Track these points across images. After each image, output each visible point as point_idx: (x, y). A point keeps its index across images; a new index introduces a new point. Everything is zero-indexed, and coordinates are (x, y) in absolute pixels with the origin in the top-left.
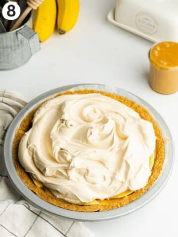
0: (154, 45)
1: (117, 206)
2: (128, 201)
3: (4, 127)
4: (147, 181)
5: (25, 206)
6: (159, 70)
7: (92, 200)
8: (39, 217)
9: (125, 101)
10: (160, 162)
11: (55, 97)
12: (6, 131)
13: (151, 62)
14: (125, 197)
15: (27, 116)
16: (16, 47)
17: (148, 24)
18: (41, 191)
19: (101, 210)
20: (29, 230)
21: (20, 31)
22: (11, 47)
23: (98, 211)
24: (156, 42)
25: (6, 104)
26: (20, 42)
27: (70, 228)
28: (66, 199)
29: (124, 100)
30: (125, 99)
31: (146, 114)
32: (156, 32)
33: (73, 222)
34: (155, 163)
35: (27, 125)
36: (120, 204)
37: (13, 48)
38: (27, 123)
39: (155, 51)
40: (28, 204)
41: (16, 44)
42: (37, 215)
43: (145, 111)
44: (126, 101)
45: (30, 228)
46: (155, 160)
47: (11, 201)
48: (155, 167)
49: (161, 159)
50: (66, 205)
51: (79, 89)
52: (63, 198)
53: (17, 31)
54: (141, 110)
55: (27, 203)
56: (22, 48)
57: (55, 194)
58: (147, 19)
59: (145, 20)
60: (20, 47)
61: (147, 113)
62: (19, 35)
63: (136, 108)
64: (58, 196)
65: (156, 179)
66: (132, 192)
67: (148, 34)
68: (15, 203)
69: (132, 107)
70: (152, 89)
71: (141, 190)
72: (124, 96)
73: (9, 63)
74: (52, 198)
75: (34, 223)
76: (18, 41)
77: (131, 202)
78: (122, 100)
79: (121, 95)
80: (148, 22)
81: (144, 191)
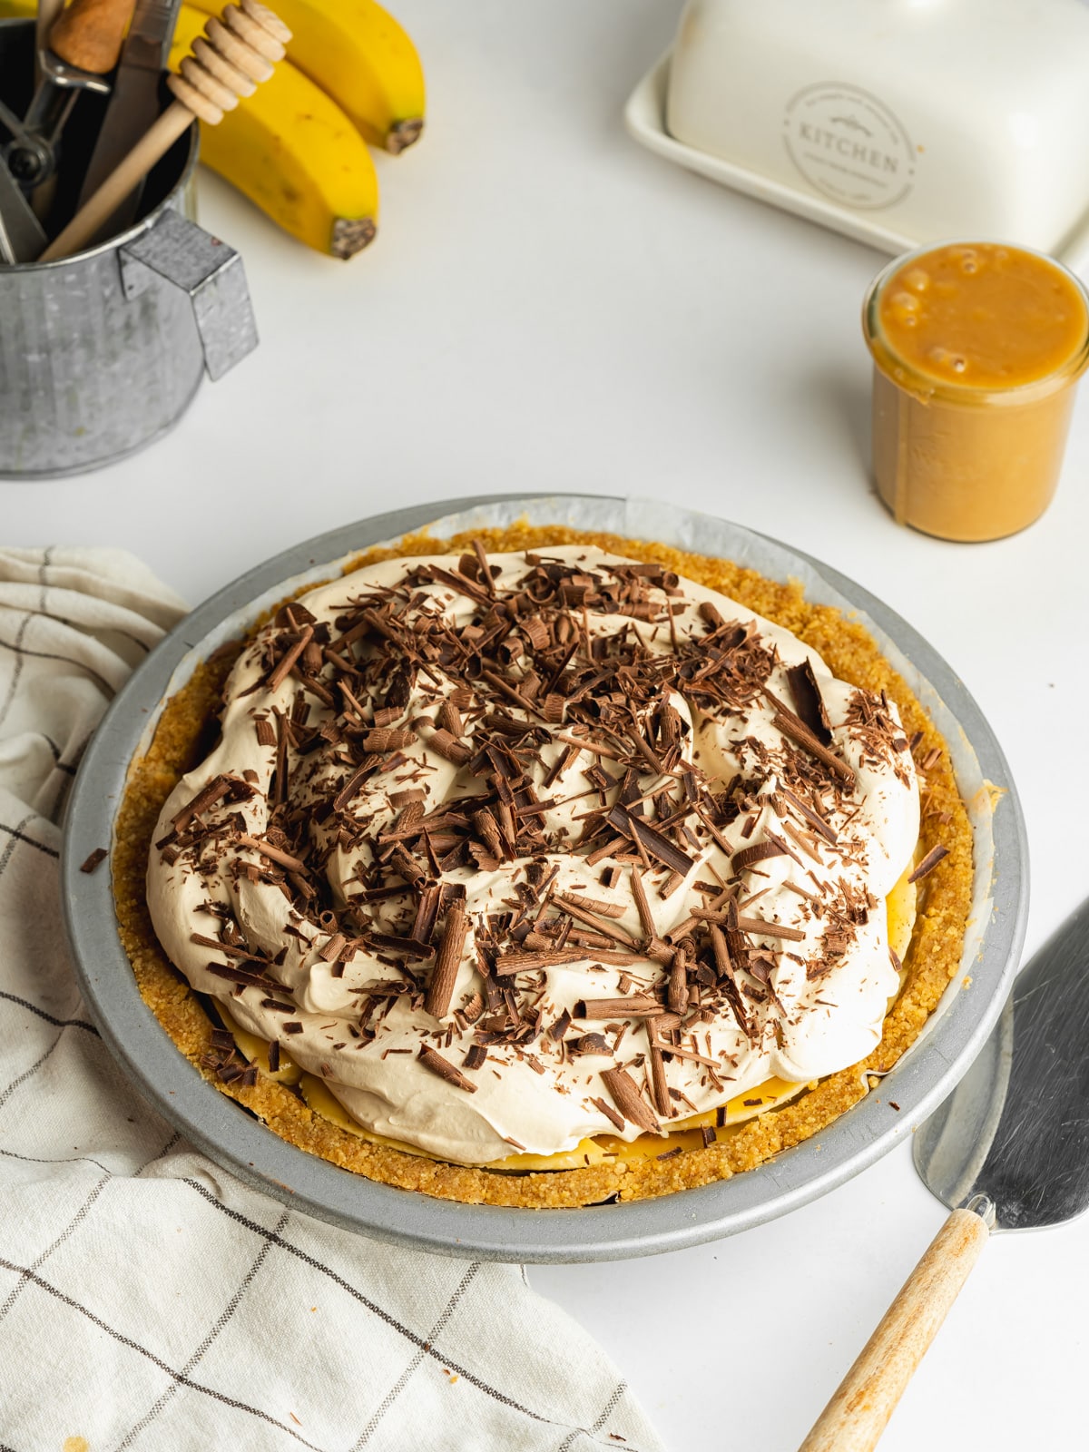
0: (893, 266)
1: (715, 1172)
2: (776, 1141)
3: (57, 754)
4: (879, 1028)
5: (196, 1186)
6: (925, 402)
7: (571, 1144)
8: (274, 1246)
9: (737, 585)
10: (948, 922)
11: (345, 573)
12: (71, 770)
13: (883, 359)
14: (756, 1119)
15: (191, 683)
16: (118, 340)
17: (858, 152)
18: (286, 1100)
19: (627, 1194)
20: (224, 1320)
21: (136, 247)
22: (88, 343)
23: (611, 1201)
24: (905, 250)
25: (65, 622)
26: (136, 309)
27: (453, 1302)
28: (425, 1138)
29: (732, 575)
30: (742, 574)
31: (864, 656)
32: (906, 191)
33: (468, 1265)
34: (919, 926)
35: (192, 733)
36: (733, 1158)
37: (100, 346)
38: (193, 721)
39: (901, 296)
40: (216, 1173)
41: (118, 321)
42: (264, 1233)
43: (854, 639)
44: (747, 584)
45: (231, 1310)
46: (922, 909)
47: (117, 1163)
48: (920, 950)
49: (953, 902)
50: (426, 1175)
51: (479, 527)
52: (408, 1134)
53: (118, 249)
54: (830, 631)
55: (209, 1167)
56: (148, 341)
57: (364, 1112)
58: (852, 123)
59: (840, 130)
60: (138, 338)
61: (867, 645)
62: (135, 273)
63: (805, 623)
64: (379, 1127)
65: (931, 1013)
66: (796, 1091)
67: (860, 203)
68: (138, 1174)
69: (783, 616)
70: (890, 512)
71: (849, 1075)
72: (733, 556)
73: (79, 432)
74: (347, 1137)
75: (249, 1278)
76: (126, 301)
77: (791, 1144)
78: (725, 582)
79: (715, 549)
80: (858, 137)
81: (864, 1082)
